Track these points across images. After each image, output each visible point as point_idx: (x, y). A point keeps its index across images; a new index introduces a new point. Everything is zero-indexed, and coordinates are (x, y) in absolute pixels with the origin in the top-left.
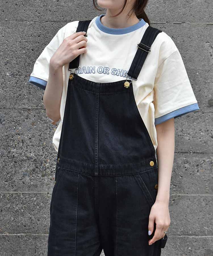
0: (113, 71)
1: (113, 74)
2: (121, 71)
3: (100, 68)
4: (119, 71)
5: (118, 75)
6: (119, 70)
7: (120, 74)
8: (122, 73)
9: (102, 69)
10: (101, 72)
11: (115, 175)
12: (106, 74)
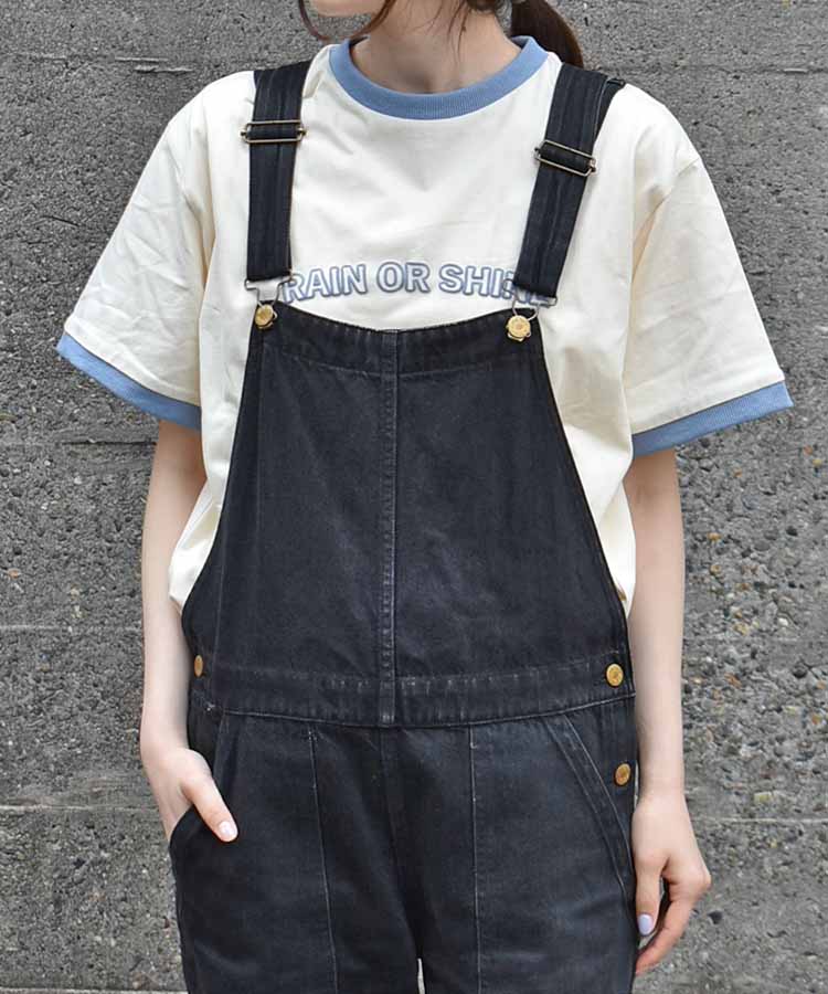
0: (445, 275)
1: (448, 288)
2: (482, 273)
3: (388, 267)
4: (474, 273)
5: (468, 290)
6: (470, 270)
7: (477, 287)
8: (485, 282)
9: (395, 272)
10: (394, 284)
11: (468, 719)
12: (417, 291)
